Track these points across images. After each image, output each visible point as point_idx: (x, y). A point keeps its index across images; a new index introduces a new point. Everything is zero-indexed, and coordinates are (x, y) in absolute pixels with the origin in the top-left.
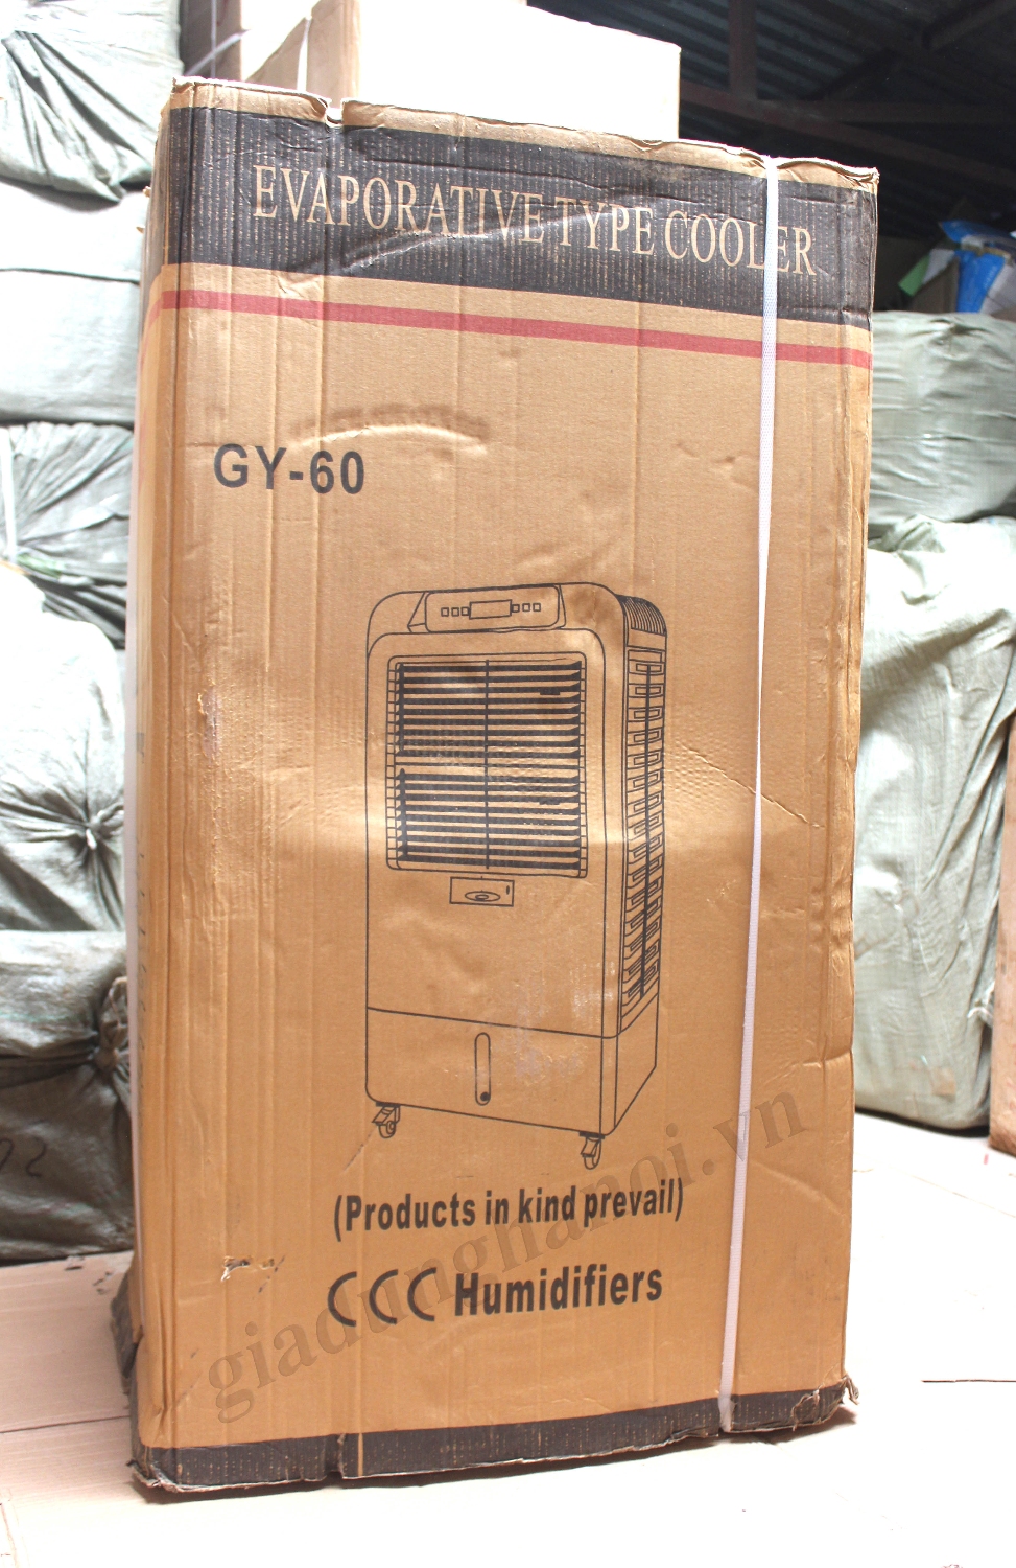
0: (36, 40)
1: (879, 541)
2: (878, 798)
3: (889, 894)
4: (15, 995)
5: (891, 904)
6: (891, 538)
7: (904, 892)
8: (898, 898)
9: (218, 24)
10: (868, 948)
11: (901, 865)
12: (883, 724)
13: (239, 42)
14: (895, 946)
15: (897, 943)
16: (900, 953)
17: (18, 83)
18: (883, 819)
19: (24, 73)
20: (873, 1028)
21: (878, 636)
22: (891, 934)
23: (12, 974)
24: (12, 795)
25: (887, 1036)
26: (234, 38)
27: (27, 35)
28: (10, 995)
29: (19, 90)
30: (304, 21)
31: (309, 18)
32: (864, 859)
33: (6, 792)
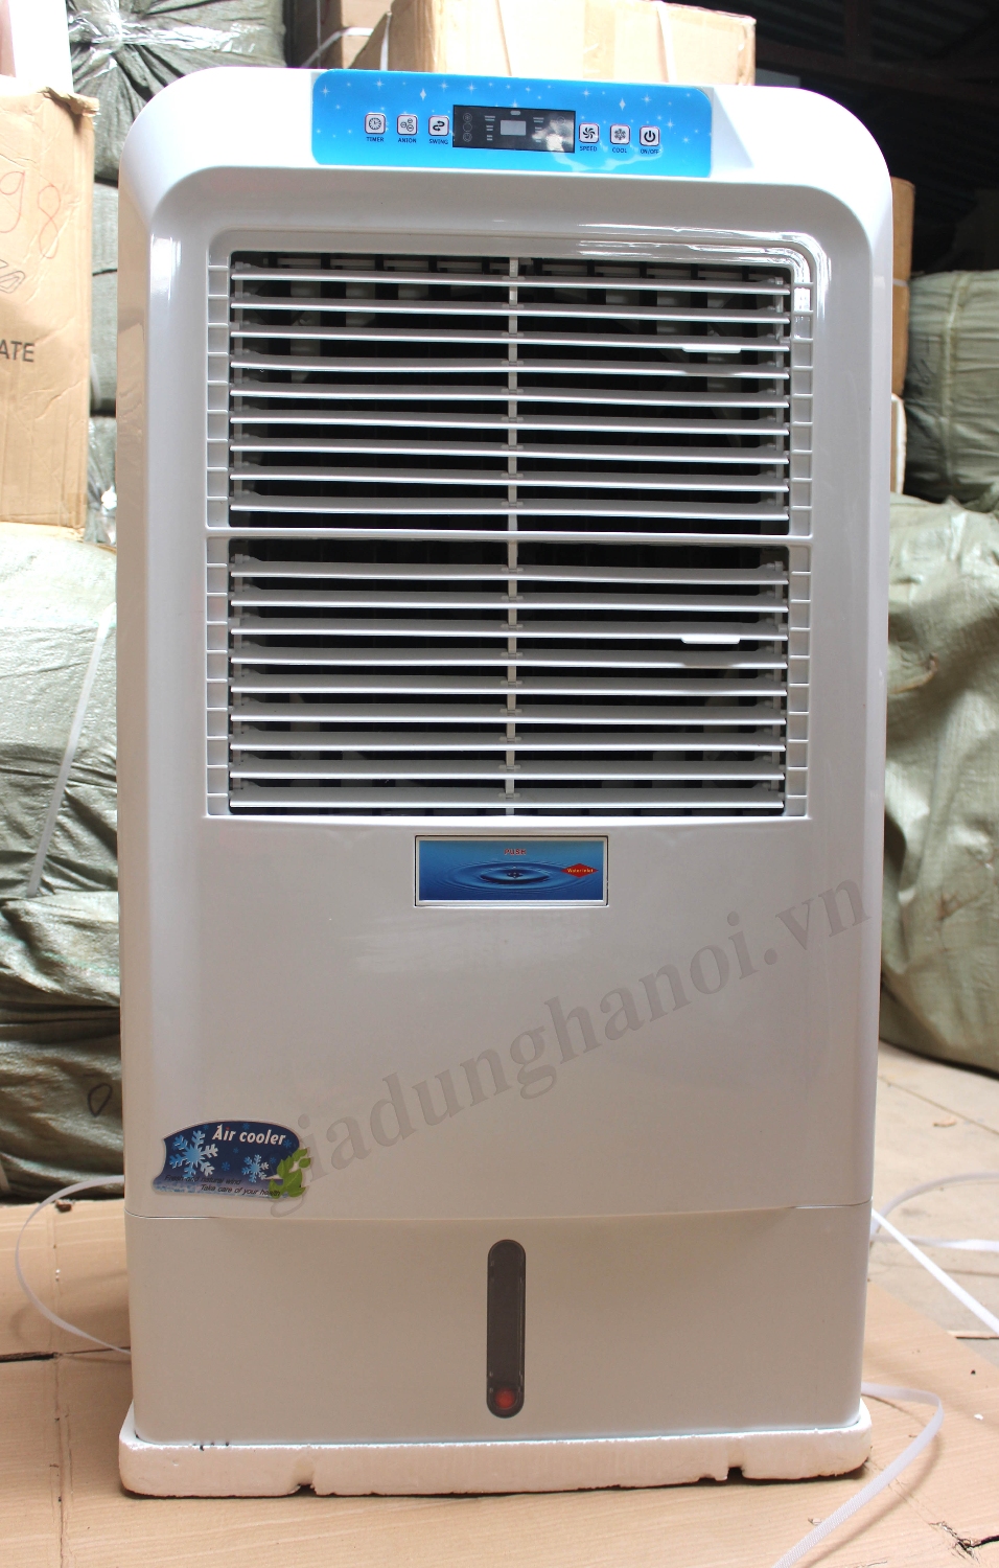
0: (145, 52)
1: (977, 502)
2: (970, 758)
3: (980, 852)
4: (110, 951)
5: (982, 863)
6: (987, 499)
7: (995, 850)
8: (989, 857)
9: (323, 23)
10: (960, 905)
11: (993, 824)
12: (975, 684)
13: (340, 39)
14: (986, 904)
15: (987, 901)
16: (991, 911)
17: (128, 93)
18: (975, 779)
19: (134, 84)
20: (965, 984)
21: (968, 598)
22: (982, 892)
23: (106, 932)
24: (108, 765)
25: (979, 992)
26: (336, 36)
27: (136, 47)
28: (105, 952)
29: (130, 100)
30: (385, 17)
31: (390, 14)
32: (956, 818)
33: (103, 763)
